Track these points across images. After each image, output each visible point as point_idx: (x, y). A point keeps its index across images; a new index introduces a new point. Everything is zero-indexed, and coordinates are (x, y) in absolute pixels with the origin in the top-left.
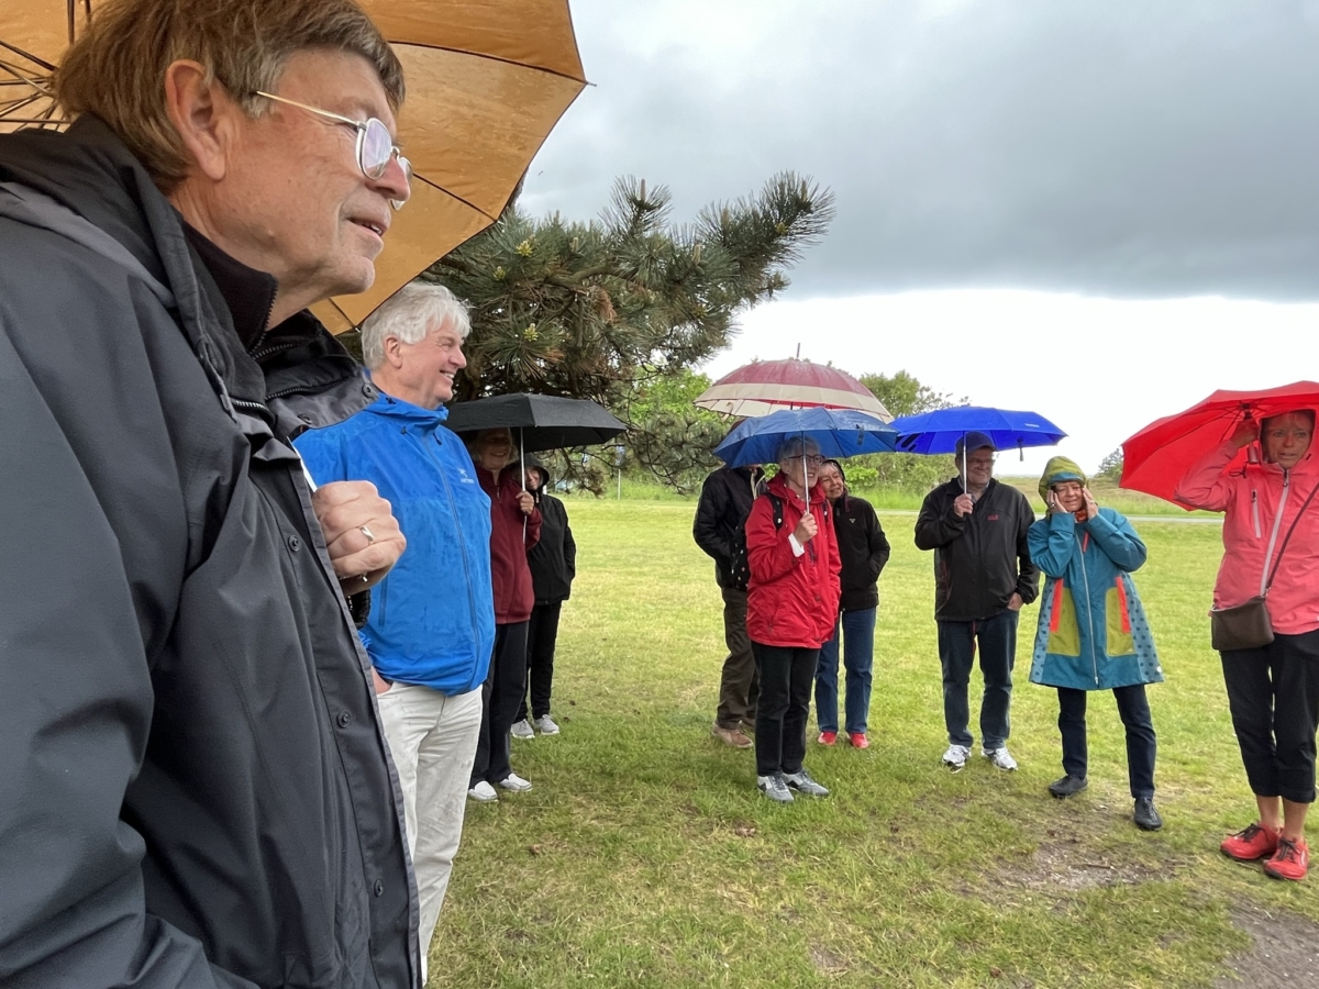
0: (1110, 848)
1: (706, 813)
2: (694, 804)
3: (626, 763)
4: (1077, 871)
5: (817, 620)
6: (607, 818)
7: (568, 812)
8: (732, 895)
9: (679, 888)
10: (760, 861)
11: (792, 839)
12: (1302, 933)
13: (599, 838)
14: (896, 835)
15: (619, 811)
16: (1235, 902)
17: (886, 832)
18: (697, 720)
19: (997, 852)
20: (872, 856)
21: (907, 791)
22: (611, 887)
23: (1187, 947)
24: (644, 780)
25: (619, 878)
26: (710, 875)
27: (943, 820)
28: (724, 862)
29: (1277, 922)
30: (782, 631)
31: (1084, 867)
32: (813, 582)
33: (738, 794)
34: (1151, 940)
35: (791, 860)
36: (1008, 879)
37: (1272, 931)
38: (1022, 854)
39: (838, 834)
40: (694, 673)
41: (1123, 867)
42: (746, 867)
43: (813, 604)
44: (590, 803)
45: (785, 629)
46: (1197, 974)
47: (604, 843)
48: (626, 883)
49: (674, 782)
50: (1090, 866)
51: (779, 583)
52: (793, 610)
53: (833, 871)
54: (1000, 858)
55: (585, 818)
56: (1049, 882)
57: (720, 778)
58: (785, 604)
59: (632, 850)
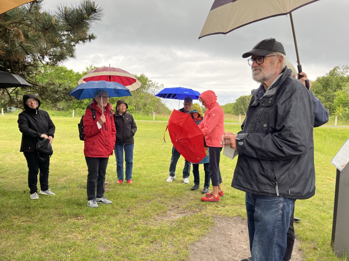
0: (187, 208)
1: (66, 215)
2: (61, 213)
3: (36, 203)
4: (178, 215)
5: (107, 149)
6: (27, 221)
7: (11, 221)
8: (73, 237)
9: (54, 238)
10: (84, 226)
11: (95, 218)
12: (227, 220)
13: (24, 227)
14: (129, 212)
15: (32, 219)
16: (214, 216)
17: (125, 212)
18: (64, 188)
19: (157, 213)
20: (120, 219)
21: (133, 200)
22: (29, 241)
23: (201, 227)
24: (42, 208)
25: (31, 238)
26: (66, 232)
27: (143, 207)
28: (71, 228)
29: (222, 219)
30: (95, 153)
31: (180, 213)
32: (106, 137)
33: (78, 208)
34: (193, 227)
35: (95, 224)
36: (159, 219)
37: (221, 221)
38: (164, 212)
39: (111, 215)
40: (65, 173)
41: (190, 212)
42: (78, 228)
43: (106, 144)
44: (21, 217)
45: (96, 152)
46: (202, 233)
47: (26, 229)
48: (34, 239)
49: (54, 207)
50: (181, 213)
51: (94, 137)
52: (99, 146)
53: (108, 224)
54: (158, 214)
55: (18, 222)
56: (170, 218)
57: (72, 204)
58: (96, 144)
59: (36, 229)
